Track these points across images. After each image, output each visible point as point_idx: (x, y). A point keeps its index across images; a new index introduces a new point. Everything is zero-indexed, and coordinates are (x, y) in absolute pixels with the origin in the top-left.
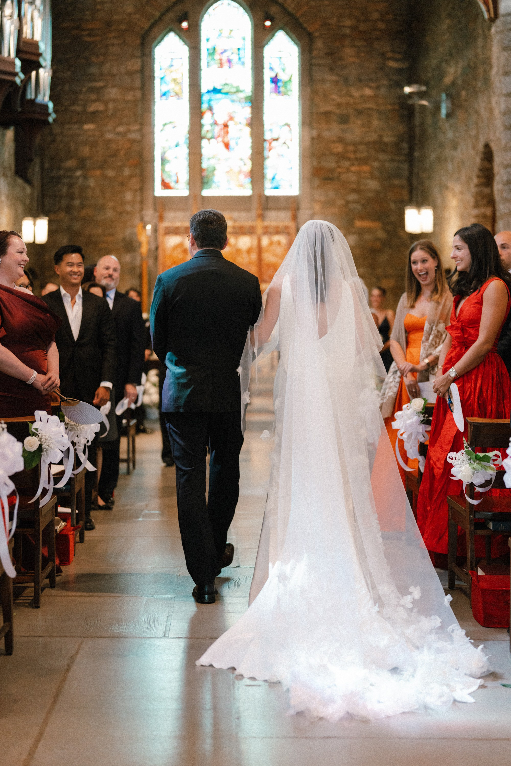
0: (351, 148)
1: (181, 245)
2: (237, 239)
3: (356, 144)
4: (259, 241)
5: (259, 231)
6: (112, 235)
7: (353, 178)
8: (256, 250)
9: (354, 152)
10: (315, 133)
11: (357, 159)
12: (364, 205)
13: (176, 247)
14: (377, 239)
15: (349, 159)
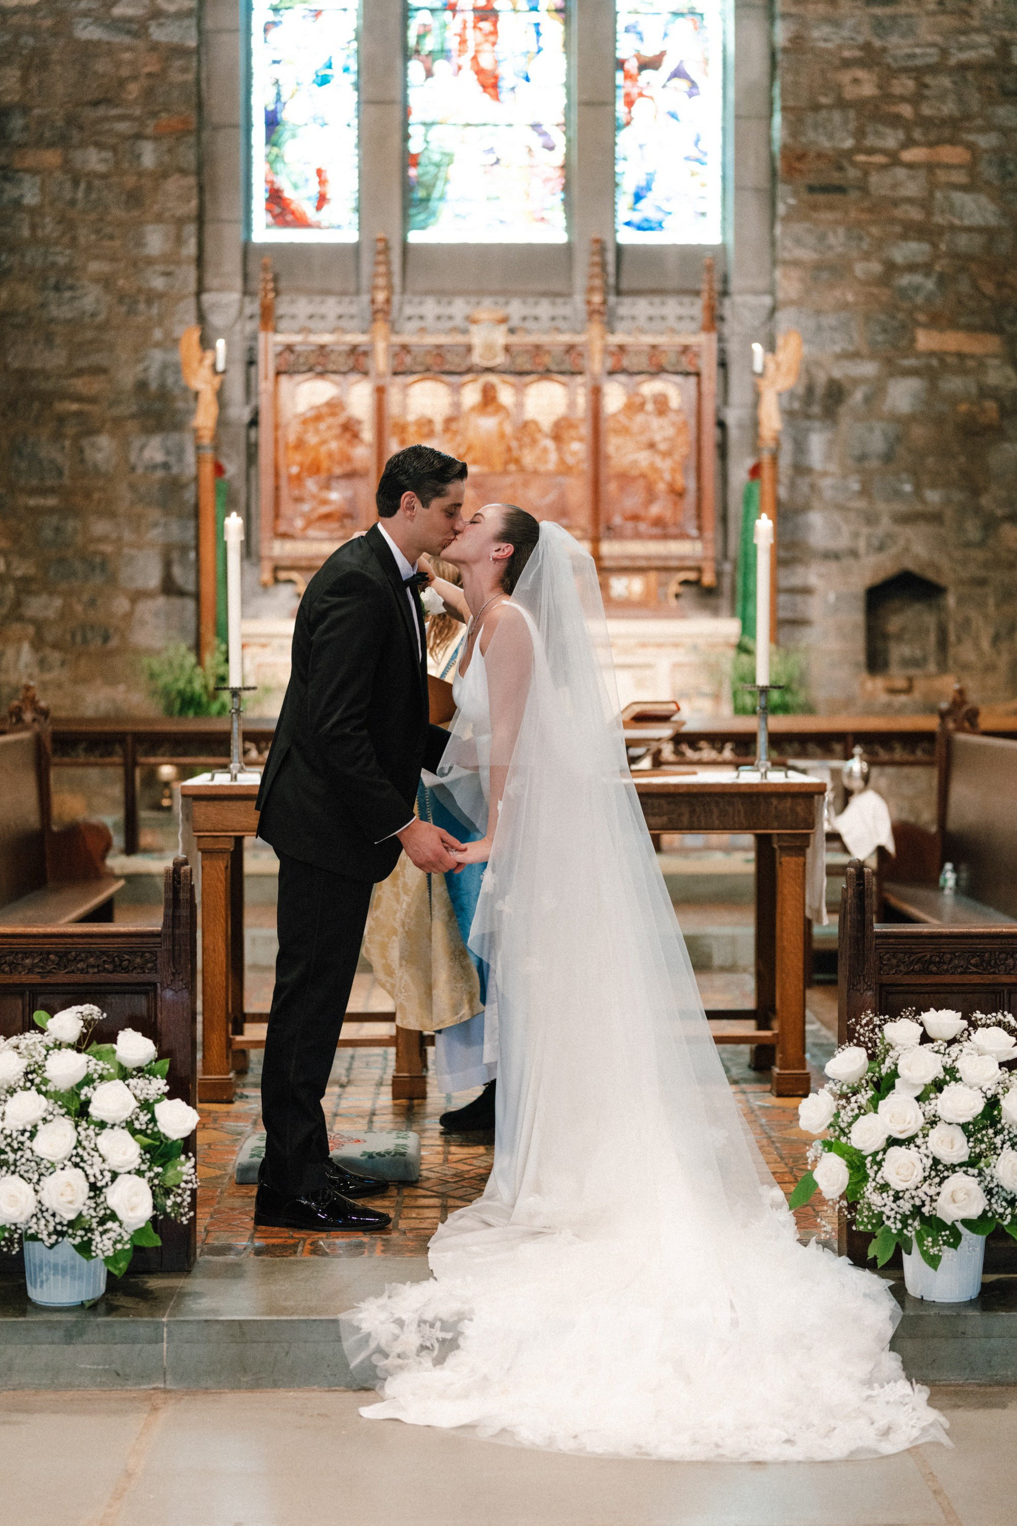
0: (904, 85)
1: (334, 406)
2: (520, 390)
3: (919, 72)
4: (596, 393)
5: (597, 364)
6: (103, 371)
7: (912, 188)
8: (585, 430)
9: (916, 99)
10: (782, 34)
11: (925, 122)
12: (942, 280)
13: (316, 417)
14: (985, 392)
15: (896, 121)
